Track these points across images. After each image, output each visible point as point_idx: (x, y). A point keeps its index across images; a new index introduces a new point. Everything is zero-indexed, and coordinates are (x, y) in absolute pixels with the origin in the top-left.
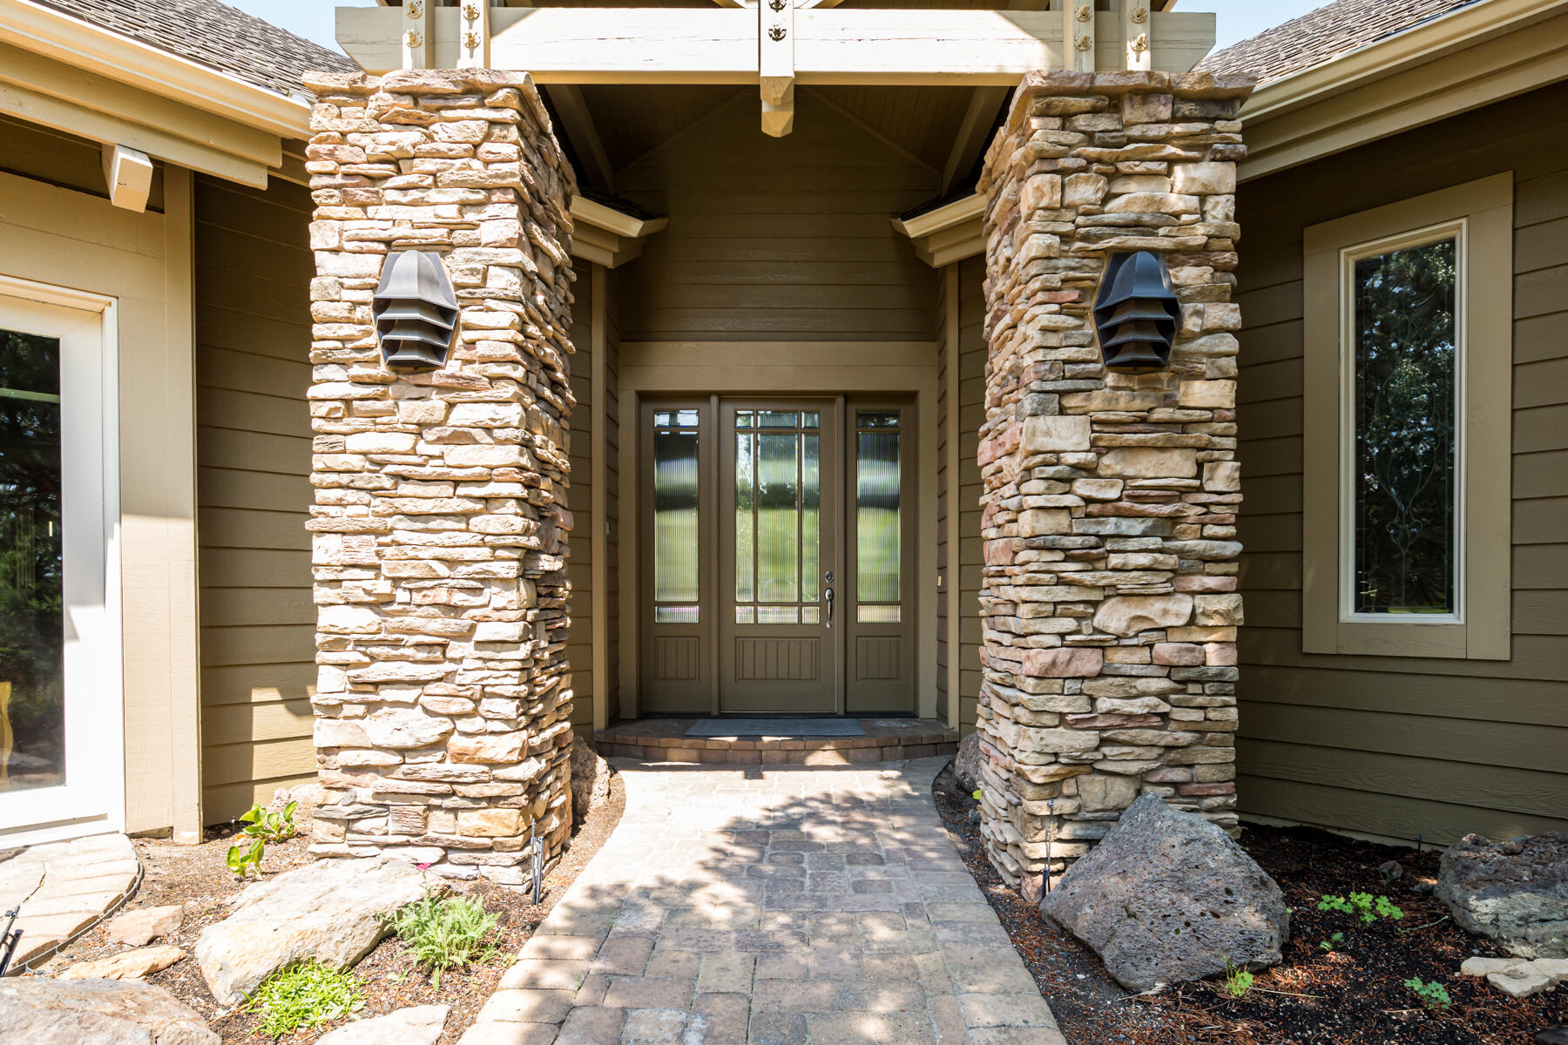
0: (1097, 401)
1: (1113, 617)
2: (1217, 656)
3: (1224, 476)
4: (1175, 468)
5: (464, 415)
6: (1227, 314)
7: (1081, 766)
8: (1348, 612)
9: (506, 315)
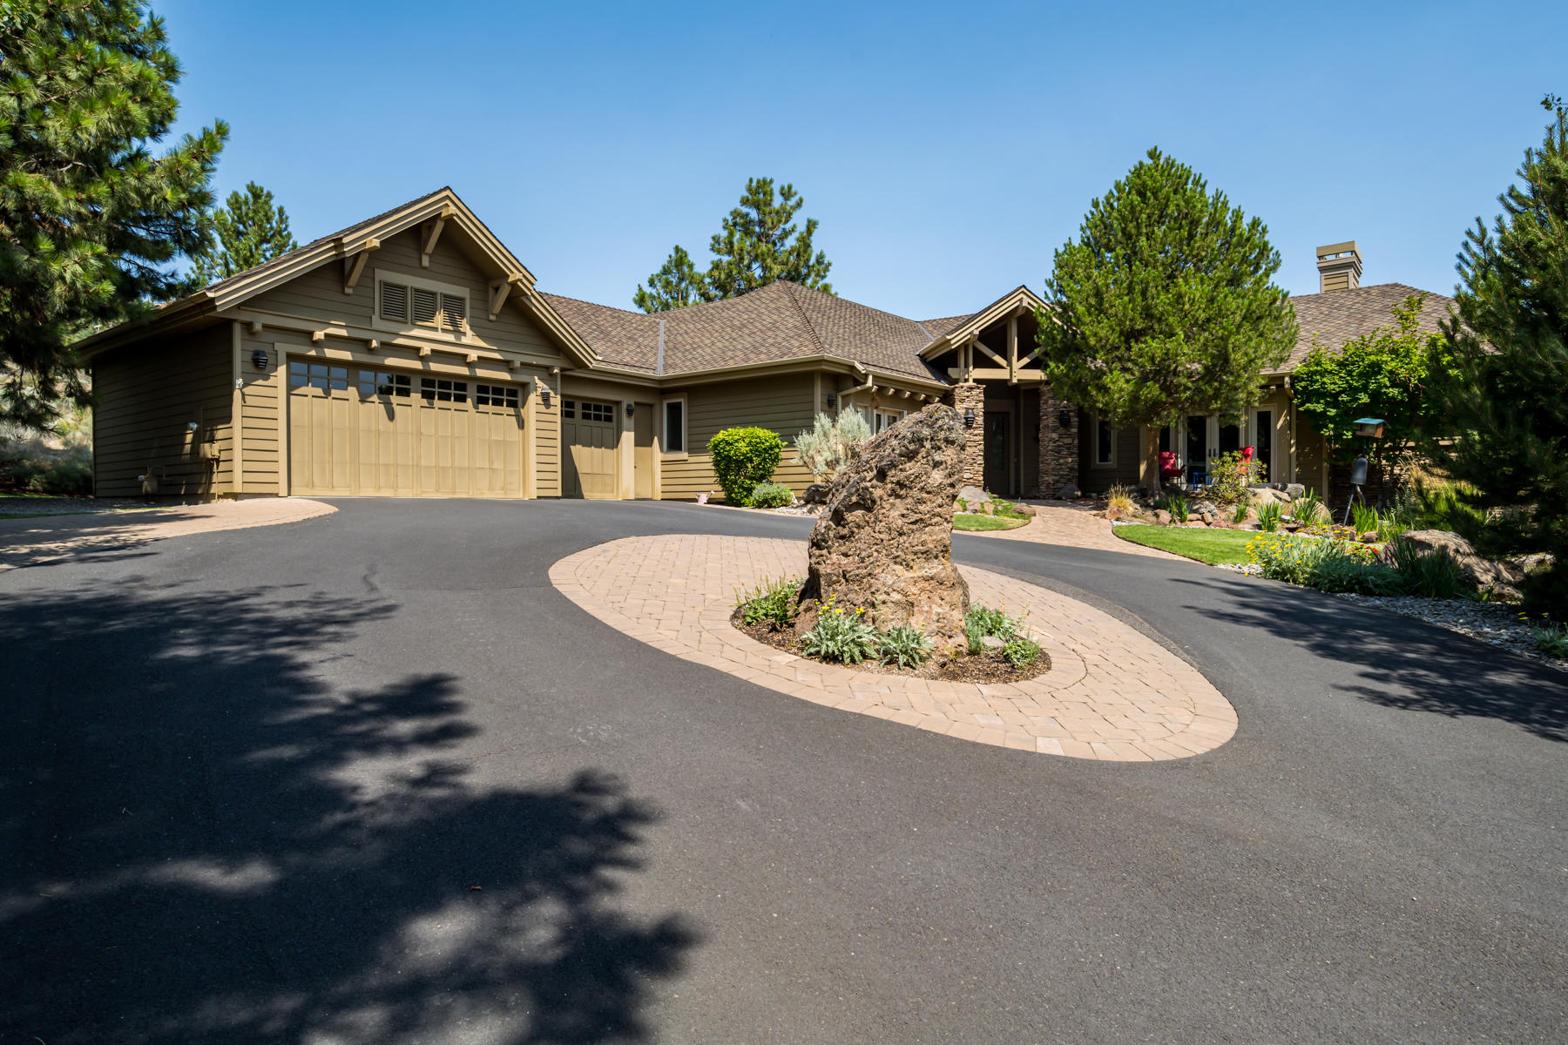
0: (1059, 431)
1: (1061, 461)
2: (1076, 467)
3: (1076, 442)
4: (1068, 441)
5: (976, 432)
6: (1076, 419)
7: (1057, 481)
8: (1098, 462)
9: (982, 418)
